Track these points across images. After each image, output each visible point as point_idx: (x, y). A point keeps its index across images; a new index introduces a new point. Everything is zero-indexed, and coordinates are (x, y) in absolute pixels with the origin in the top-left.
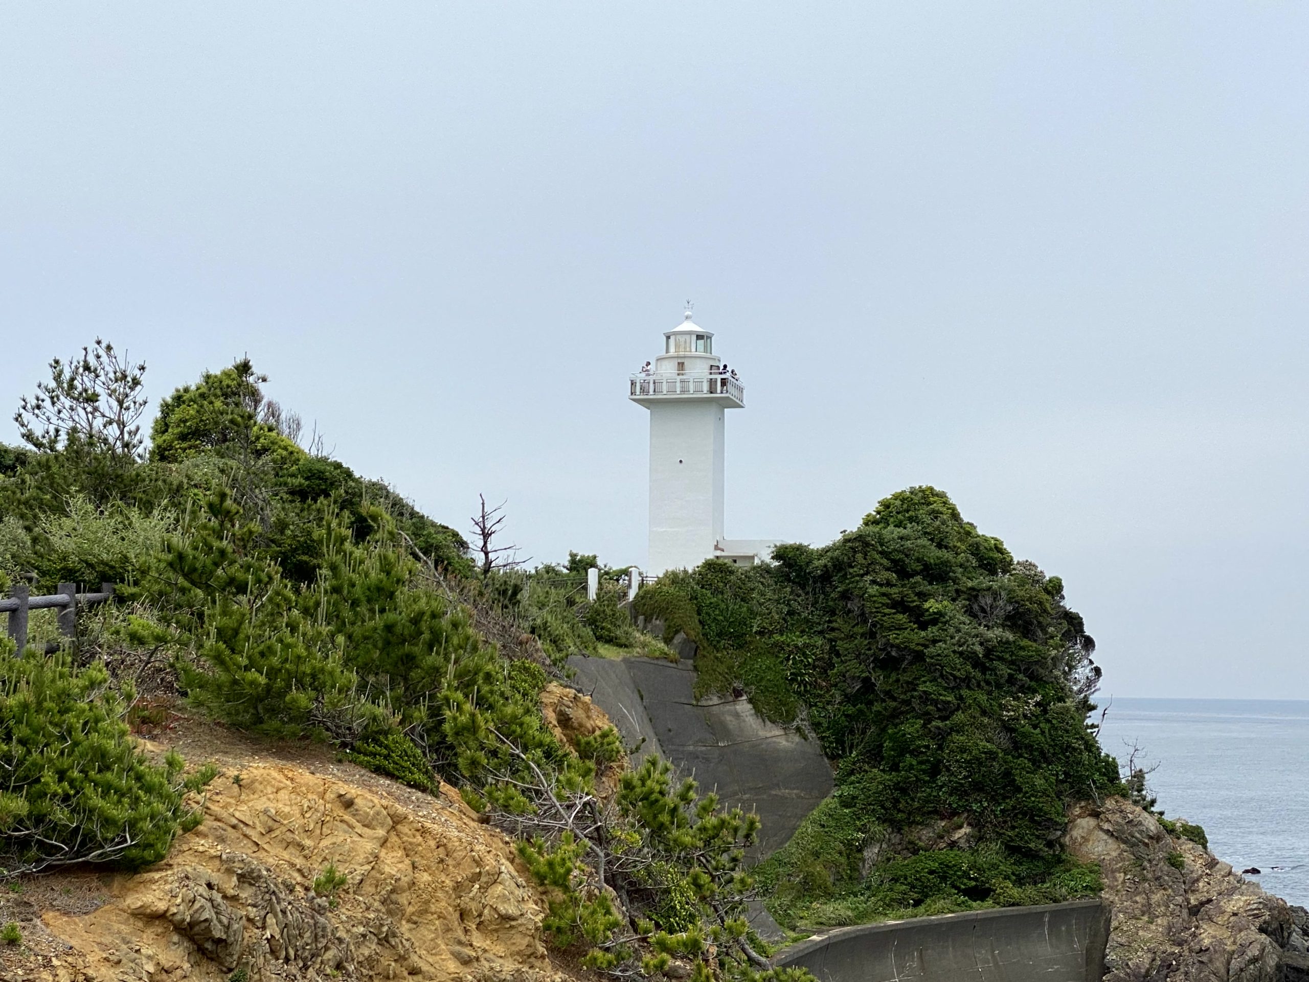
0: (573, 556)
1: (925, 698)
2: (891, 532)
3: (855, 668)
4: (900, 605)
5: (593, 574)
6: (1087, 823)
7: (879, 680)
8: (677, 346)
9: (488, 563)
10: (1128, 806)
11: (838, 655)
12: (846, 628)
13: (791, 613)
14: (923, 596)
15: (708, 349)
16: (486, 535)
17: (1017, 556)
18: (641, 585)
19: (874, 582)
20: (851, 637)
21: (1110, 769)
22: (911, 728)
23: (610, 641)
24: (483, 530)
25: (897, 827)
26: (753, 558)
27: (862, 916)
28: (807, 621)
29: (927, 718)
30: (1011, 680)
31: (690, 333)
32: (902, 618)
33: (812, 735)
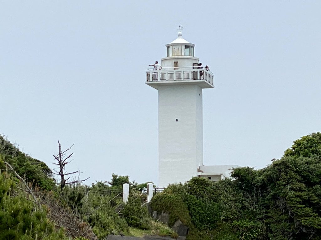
0: (115, 177)
2: (302, 160)
4: (307, 203)
5: (126, 187)
8: (174, 52)
9: (63, 181)
11: (271, 232)
12: (276, 217)
13: (244, 208)
15: (192, 53)
16: (62, 165)
18: (155, 193)
19: (292, 189)
20: (279, 222)
23: (137, 226)
24: (60, 162)
26: (220, 176)
28: (253, 212)
31: (181, 44)
32: (308, 210)
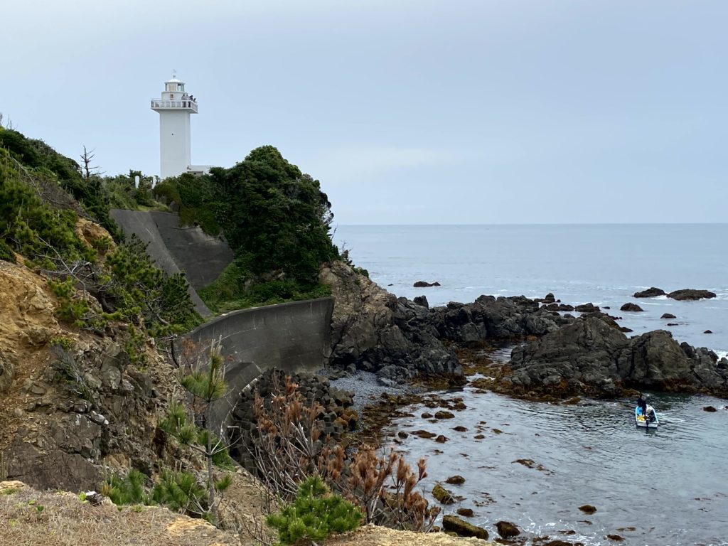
0: (131, 171)
1: (268, 226)
2: (256, 163)
3: (241, 214)
4: (259, 191)
5: (137, 179)
6: (327, 270)
7: (250, 219)
8: (170, 87)
9: (88, 173)
10: (342, 263)
11: (235, 209)
12: (238, 200)
13: (217, 194)
14: (268, 187)
15: (183, 89)
17: (303, 172)
18: (157, 183)
19: (248, 182)
20: (240, 203)
21: (335, 250)
22: (263, 237)
23: (144, 204)
24: (85, 160)
25: (257, 273)
26: (202, 172)
27: (243, 306)
28: (223, 197)
29: (269, 233)
30: (300, 218)
31: (175, 83)
32: (259, 195)
33: (225, 240)
